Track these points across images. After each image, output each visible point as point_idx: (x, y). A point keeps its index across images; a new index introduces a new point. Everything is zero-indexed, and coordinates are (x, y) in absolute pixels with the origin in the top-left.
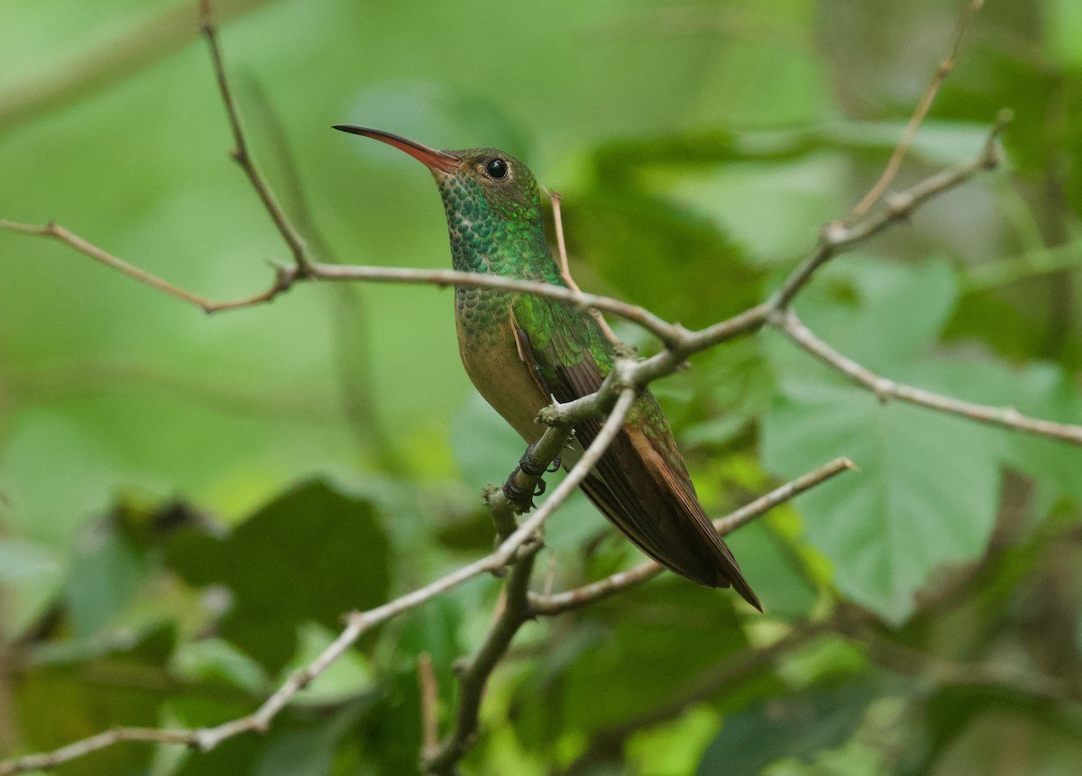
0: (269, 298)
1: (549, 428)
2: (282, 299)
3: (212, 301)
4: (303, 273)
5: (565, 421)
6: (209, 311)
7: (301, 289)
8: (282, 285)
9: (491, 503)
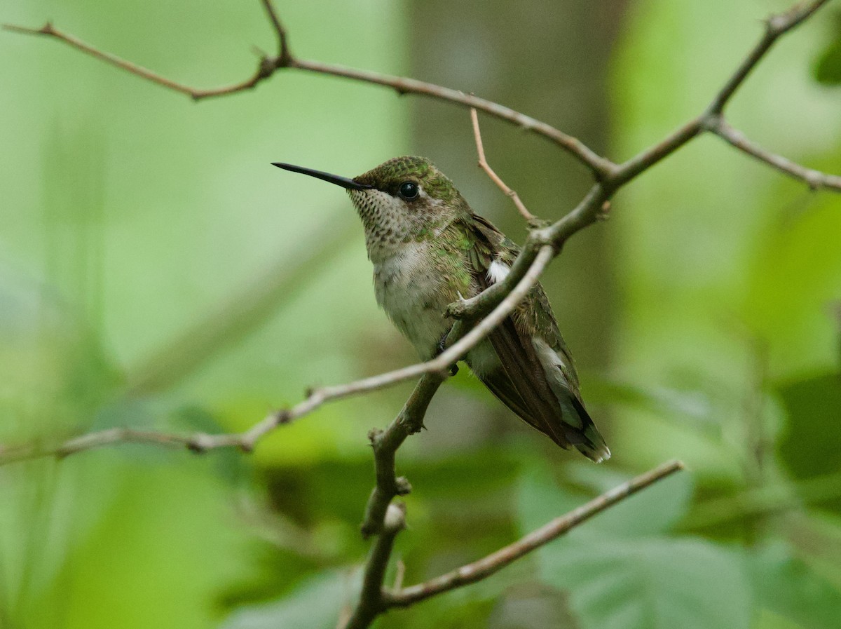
0: (251, 85)
1: (457, 321)
2: (264, 86)
3: (199, 88)
4: (285, 61)
5: (472, 313)
6: (197, 97)
7: (281, 76)
8: (265, 72)
9: (376, 444)
